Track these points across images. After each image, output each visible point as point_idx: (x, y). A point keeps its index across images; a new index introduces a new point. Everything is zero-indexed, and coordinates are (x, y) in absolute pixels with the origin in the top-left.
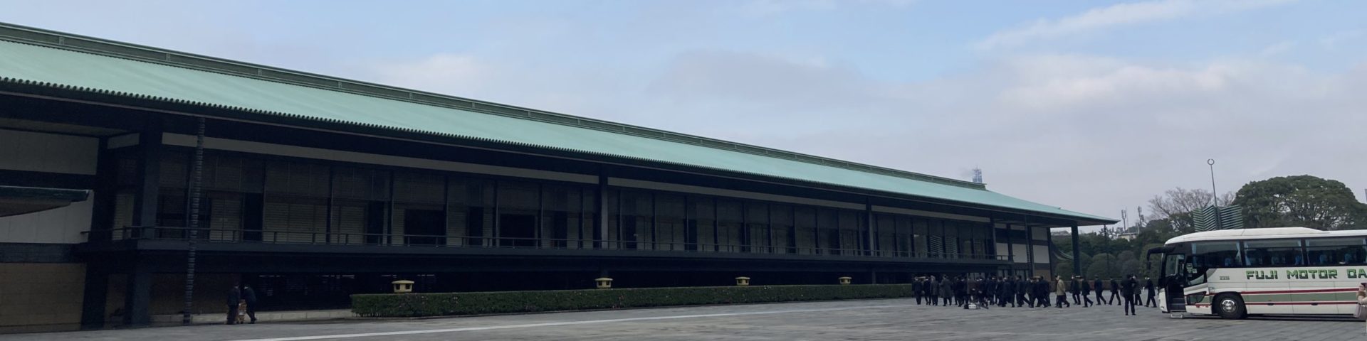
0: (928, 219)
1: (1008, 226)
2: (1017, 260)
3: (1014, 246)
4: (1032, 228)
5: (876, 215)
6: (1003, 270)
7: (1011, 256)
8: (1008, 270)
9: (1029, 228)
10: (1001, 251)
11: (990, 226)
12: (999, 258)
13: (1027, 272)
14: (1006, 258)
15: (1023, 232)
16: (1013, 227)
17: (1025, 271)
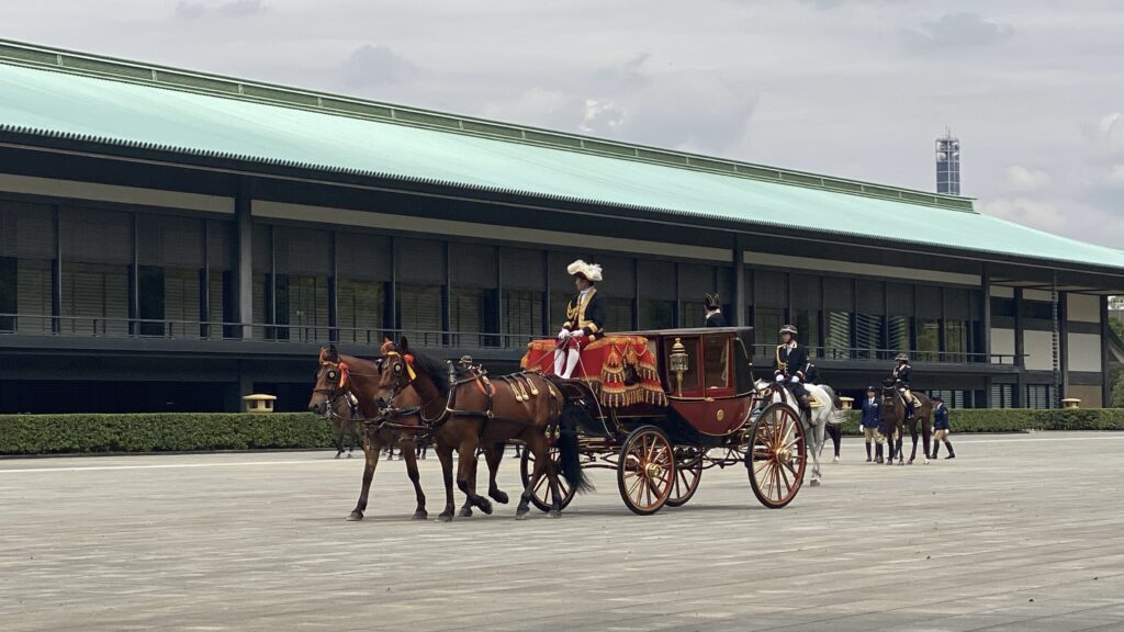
0: (853, 280)
1: (1018, 291)
2: (1031, 364)
3: (1028, 335)
4: (1069, 295)
5: (753, 272)
6: (1002, 386)
7: (1019, 357)
8: (1012, 385)
9: (1062, 295)
10: (1000, 343)
11: (979, 293)
12: (995, 360)
13: (1051, 389)
14: (1010, 361)
15: (1050, 305)
16: (1028, 295)
17: (1047, 386)
